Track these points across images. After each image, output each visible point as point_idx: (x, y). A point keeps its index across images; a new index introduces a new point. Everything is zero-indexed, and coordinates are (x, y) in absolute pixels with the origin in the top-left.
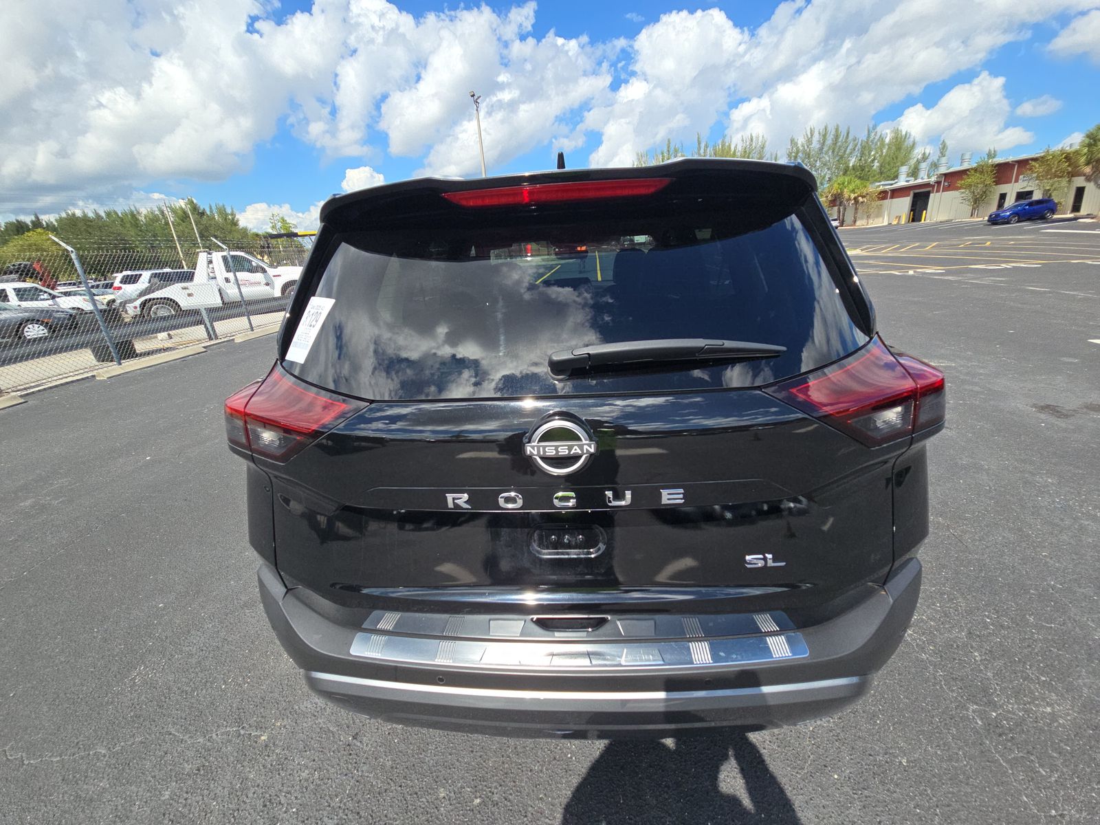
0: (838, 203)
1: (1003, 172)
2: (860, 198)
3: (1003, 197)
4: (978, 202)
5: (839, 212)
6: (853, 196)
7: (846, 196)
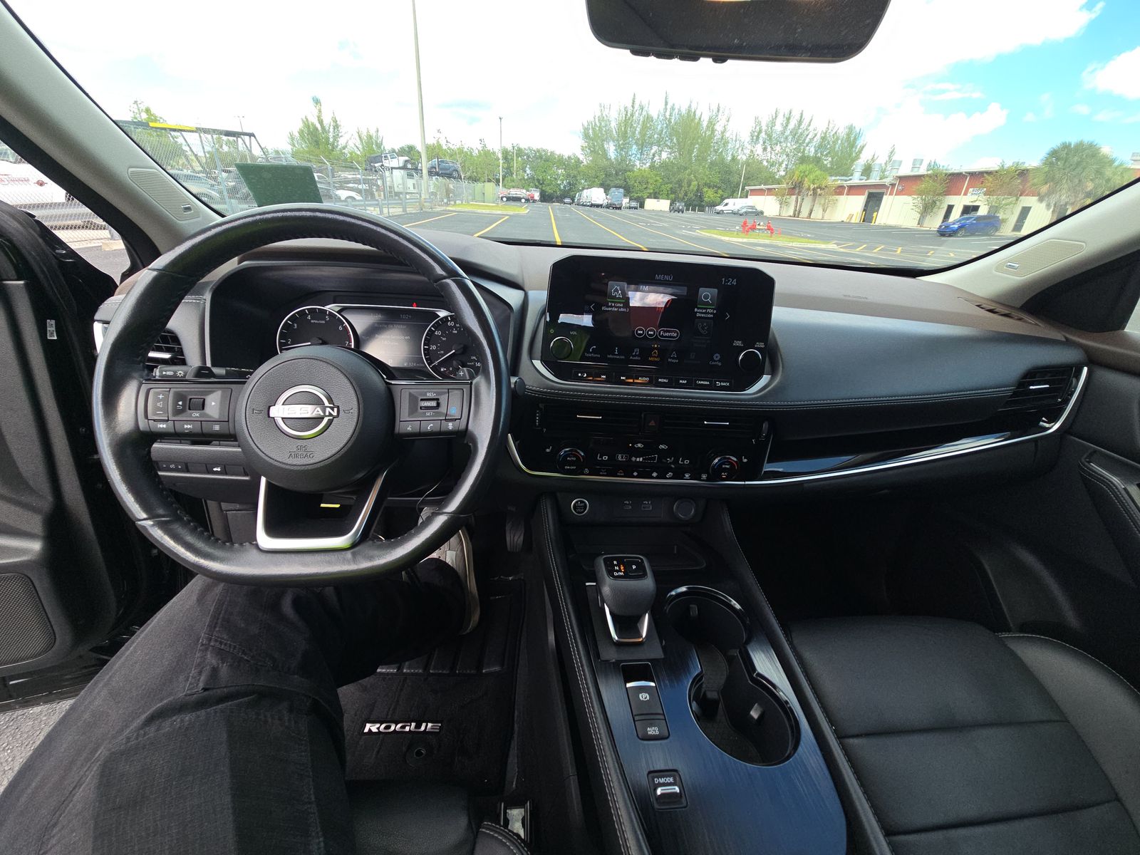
0: (797, 192)
1: (954, 181)
2: (819, 190)
3: (950, 208)
4: (927, 209)
5: (797, 202)
6: (812, 187)
7: (806, 186)
